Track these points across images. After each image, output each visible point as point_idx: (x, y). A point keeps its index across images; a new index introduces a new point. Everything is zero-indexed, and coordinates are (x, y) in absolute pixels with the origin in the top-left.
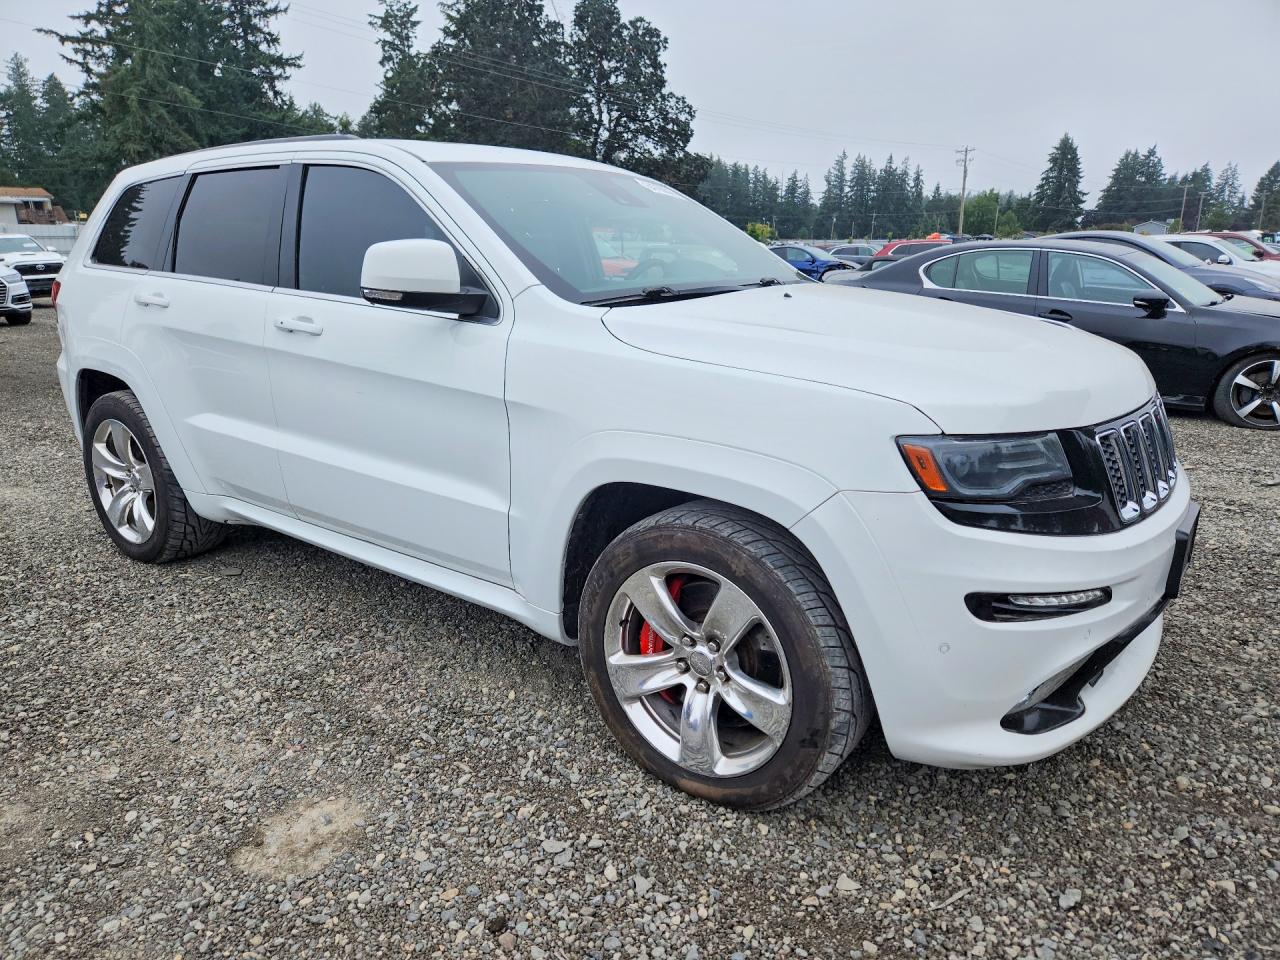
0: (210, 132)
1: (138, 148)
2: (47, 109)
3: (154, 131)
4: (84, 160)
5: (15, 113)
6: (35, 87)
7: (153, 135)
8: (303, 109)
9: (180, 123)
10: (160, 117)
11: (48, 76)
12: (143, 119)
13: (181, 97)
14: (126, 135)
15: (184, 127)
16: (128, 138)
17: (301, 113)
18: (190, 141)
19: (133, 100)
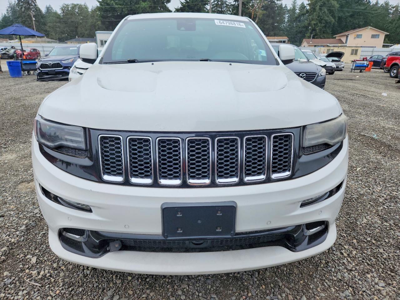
0: (340, 15)
1: (315, 22)
2: (299, 13)
3: (321, 17)
4: (300, 28)
5: (290, 15)
6: (298, 7)
7: (321, 18)
8: (381, 4)
9: (330, 13)
10: (324, 12)
11: (302, 3)
12: (319, 13)
13: (333, 5)
14: (312, 19)
15: (331, 15)
16: (313, 20)
17: (380, 5)
18: (332, 19)
19: (318, 8)
